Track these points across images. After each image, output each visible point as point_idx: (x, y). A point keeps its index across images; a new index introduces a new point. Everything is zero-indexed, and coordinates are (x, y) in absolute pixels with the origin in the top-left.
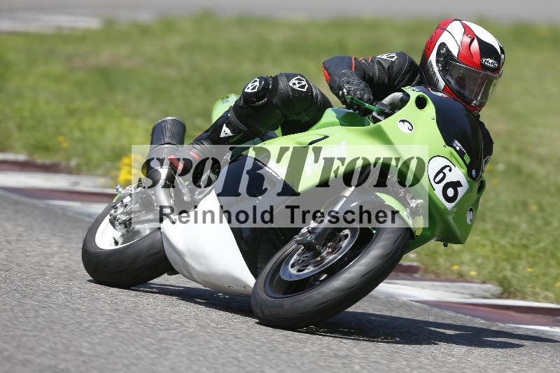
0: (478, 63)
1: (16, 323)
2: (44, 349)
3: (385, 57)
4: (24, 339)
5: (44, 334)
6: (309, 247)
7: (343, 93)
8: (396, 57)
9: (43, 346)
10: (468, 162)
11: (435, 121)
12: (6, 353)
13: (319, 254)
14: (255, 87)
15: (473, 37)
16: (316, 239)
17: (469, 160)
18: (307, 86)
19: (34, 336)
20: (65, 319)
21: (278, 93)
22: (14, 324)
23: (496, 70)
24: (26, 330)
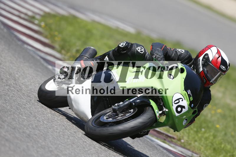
0: (219, 66)
1: (59, 138)
2: (66, 152)
3: (179, 50)
4: (60, 146)
5: (68, 147)
6: (114, 111)
7: (153, 57)
8: (184, 52)
9: (67, 152)
10: (191, 100)
11: (184, 79)
12: (51, 149)
13: (117, 115)
14: (123, 45)
15: (220, 55)
16: (118, 109)
17: (192, 99)
18: (143, 52)
19: (64, 146)
20: (79, 144)
21: (131, 51)
22: (58, 138)
23: (224, 72)
24: (61, 143)
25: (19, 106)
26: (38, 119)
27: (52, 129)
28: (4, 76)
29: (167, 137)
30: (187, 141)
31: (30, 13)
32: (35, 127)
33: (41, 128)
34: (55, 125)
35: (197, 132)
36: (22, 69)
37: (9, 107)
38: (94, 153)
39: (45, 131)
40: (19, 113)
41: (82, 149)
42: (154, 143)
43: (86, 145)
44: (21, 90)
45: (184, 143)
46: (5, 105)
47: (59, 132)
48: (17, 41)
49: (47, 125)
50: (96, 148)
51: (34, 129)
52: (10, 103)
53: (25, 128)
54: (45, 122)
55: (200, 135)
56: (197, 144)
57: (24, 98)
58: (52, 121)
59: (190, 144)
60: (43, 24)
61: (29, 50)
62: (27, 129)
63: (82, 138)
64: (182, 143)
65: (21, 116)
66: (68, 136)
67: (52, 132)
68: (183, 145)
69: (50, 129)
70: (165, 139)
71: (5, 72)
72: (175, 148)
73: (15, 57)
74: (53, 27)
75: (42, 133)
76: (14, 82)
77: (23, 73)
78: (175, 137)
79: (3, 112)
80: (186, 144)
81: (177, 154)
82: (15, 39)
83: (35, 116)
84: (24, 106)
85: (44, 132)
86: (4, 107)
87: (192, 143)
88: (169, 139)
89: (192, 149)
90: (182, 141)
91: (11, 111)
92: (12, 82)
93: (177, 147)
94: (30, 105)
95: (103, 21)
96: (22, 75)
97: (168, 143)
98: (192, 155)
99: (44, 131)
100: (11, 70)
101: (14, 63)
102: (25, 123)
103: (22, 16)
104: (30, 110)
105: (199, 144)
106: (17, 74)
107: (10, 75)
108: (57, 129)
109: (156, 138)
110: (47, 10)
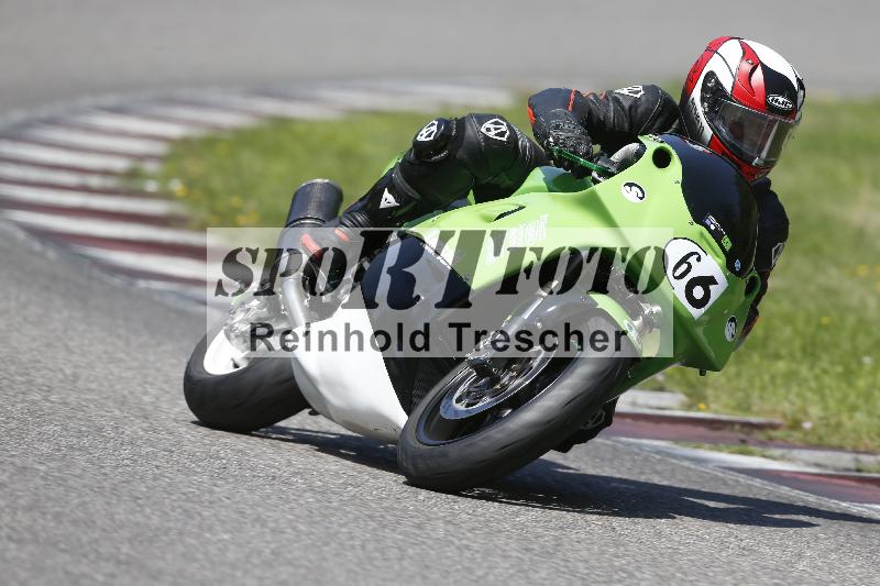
0: (762, 101)
3: (626, 91)
6: (481, 369)
7: (548, 142)
8: (643, 92)
10: (727, 249)
11: (680, 185)
14: (431, 133)
15: (756, 63)
17: (730, 244)
18: (508, 133)
21: (464, 142)
23: (790, 114)
25: (191, 505)
26: (272, 525)
27: (334, 545)
28: (102, 417)
29: (746, 429)
30: (821, 419)
31: (119, 164)
32: (272, 557)
33: (296, 553)
34: (341, 526)
35: (848, 376)
36: (158, 370)
37: (155, 520)
38: (512, 576)
39: (312, 557)
40: (200, 527)
41: (464, 577)
42: (710, 466)
43: (472, 560)
44: (179, 442)
45: (813, 429)
46: (139, 518)
47: (363, 547)
48: (105, 277)
49: (312, 533)
50: (510, 556)
51: (269, 565)
52: (155, 504)
53: (239, 574)
54: (302, 527)
55: (861, 383)
56: (860, 417)
57: (199, 470)
58: (325, 516)
59: (839, 425)
60: (177, 186)
61: (161, 293)
62: (246, 572)
63: (451, 538)
64: (806, 433)
65: (208, 535)
66: (400, 549)
67: (337, 555)
68: (814, 440)
69: (327, 544)
70: (743, 441)
71: (102, 401)
72: (791, 460)
73: (119, 337)
74: (217, 183)
75: (303, 571)
76: (145, 425)
77: (166, 382)
78: (778, 420)
79: (141, 542)
80: (822, 431)
81: (802, 477)
82: (96, 272)
83: (258, 520)
84: (207, 496)
85: (309, 565)
86: (137, 524)
87: (845, 418)
88: (759, 435)
89: (849, 443)
90: (807, 425)
91: (170, 529)
92: (136, 428)
93: (795, 453)
94: (228, 487)
95: (383, 102)
96: (162, 389)
97: (758, 449)
98: (857, 460)
99: (310, 561)
100: (118, 387)
101: (121, 360)
102: (231, 556)
103: (95, 181)
104: (234, 503)
105: (870, 414)
106: (146, 393)
107: (123, 403)
108: (352, 539)
109: (711, 449)
110: (174, 131)
